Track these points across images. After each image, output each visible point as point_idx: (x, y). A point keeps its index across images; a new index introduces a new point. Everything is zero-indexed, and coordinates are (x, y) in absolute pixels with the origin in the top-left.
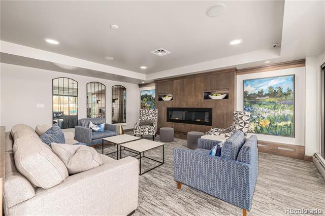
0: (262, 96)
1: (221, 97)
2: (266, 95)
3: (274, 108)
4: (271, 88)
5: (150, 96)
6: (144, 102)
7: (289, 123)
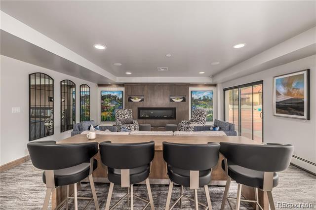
0: (201, 101)
1: (180, 100)
2: (202, 100)
3: (206, 107)
4: (204, 96)
5: (115, 97)
6: (106, 102)
7: (211, 114)
